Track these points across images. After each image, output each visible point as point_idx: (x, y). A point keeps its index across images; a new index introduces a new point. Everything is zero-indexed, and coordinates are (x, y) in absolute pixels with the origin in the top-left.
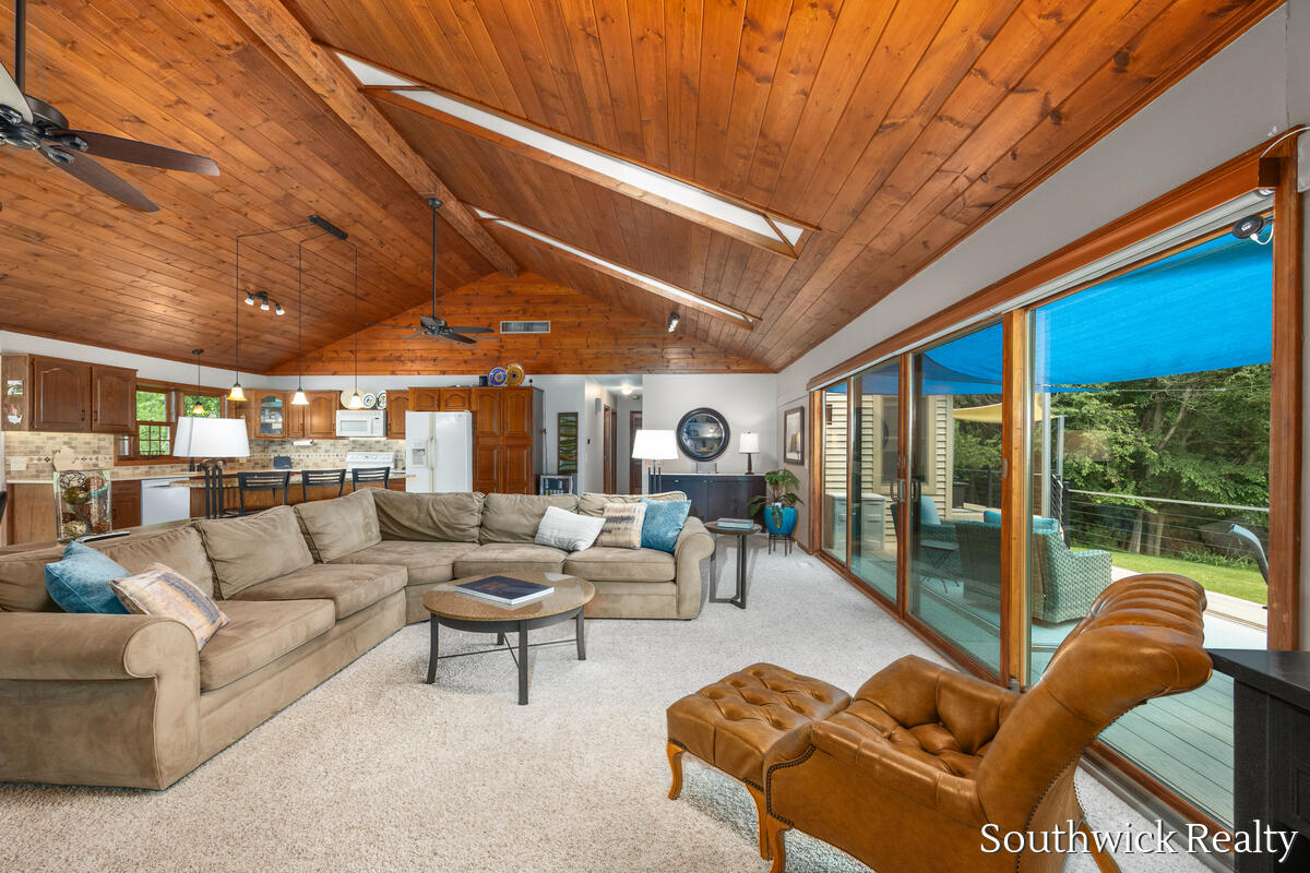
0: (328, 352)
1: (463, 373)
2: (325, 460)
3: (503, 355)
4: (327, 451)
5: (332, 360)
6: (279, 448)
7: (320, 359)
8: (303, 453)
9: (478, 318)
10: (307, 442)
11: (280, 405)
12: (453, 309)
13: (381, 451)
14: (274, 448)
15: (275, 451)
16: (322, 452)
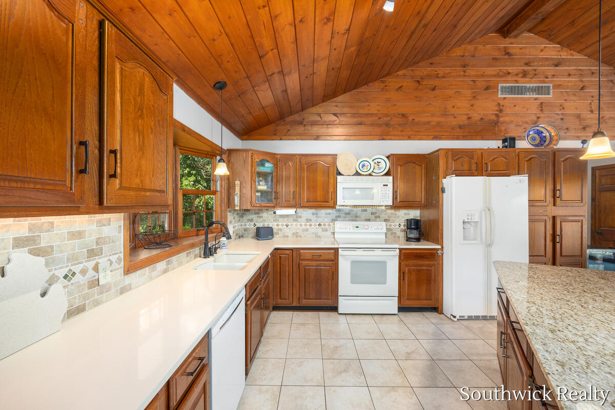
0: (311, 114)
1: (458, 139)
2: (307, 230)
3: (501, 119)
4: (308, 220)
5: (314, 123)
6: (254, 217)
7: (301, 123)
8: (282, 223)
9: (474, 81)
10: (291, 211)
11: (269, 170)
12: (447, 70)
13: (369, 220)
14: (250, 217)
15: (252, 220)
16: (302, 221)
